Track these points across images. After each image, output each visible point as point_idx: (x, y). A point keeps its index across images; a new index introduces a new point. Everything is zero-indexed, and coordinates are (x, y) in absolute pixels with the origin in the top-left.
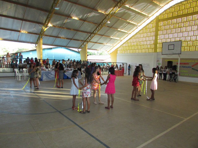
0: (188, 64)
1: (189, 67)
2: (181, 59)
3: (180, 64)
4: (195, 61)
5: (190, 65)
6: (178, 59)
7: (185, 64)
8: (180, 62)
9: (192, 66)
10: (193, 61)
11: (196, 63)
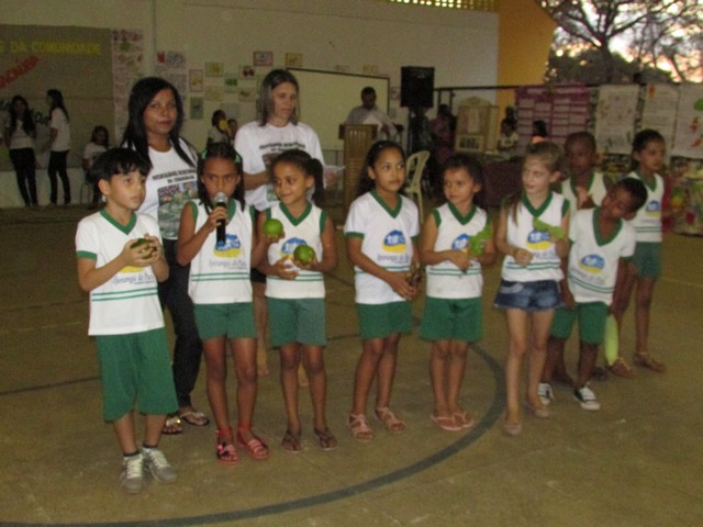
4: (7, 46)
11: (17, 61)
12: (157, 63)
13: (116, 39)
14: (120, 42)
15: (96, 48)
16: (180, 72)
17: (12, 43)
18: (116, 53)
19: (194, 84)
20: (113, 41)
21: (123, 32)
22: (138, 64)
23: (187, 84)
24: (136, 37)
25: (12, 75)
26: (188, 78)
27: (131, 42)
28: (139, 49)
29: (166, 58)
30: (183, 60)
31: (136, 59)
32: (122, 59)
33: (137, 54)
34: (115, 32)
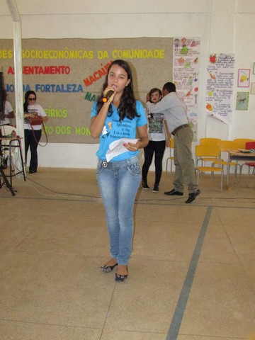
0: (62, 69)
1: (72, 88)
2: (26, 43)
3: (27, 70)
4: (95, 54)
5: (76, 77)
6: (8, 44)
7: (49, 70)
8: (23, 59)
9: (87, 83)
10: (89, 55)
11: (102, 65)
12: (210, 63)
13: (177, 46)
14: (180, 48)
15: (161, 54)
16: (229, 70)
17: (99, 52)
18: (176, 57)
19: (242, 81)
20: (174, 48)
21: (184, 40)
22: (193, 65)
23: (235, 81)
24: (194, 44)
25: (97, 76)
26: (235, 76)
27: (189, 47)
28: (195, 53)
29: (217, 59)
30: (232, 60)
31: (192, 61)
32: (181, 61)
33: (194, 57)
34: (177, 40)
